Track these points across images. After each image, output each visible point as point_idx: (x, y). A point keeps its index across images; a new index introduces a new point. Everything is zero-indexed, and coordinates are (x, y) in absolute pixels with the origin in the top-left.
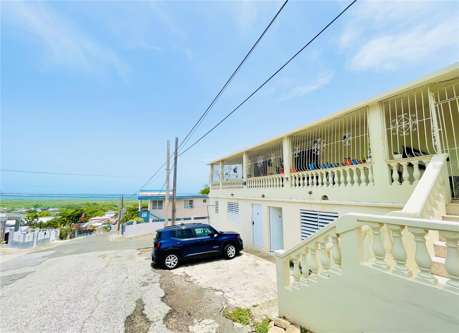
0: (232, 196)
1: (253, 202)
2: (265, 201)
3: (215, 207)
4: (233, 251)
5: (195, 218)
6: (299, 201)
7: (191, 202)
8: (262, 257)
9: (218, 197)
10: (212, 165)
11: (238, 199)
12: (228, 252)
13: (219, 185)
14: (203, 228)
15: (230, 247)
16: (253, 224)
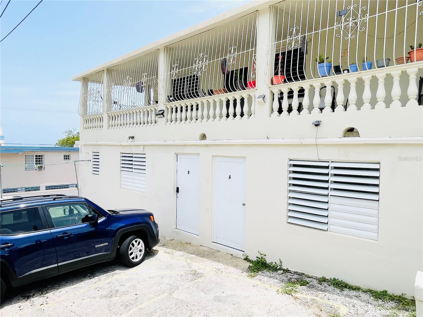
0: (131, 140)
1: (179, 150)
2: (207, 145)
3: (92, 163)
4: (141, 248)
5: (48, 188)
6: (287, 141)
7: (39, 159)
8: (198, 255)
9: (98, 143)
10: (85, 80)
11: (144, 145)
12: (130, 252)
13: (101, 119)
14: (69, 204)
15: (134, 242)
16: (178, 191)
